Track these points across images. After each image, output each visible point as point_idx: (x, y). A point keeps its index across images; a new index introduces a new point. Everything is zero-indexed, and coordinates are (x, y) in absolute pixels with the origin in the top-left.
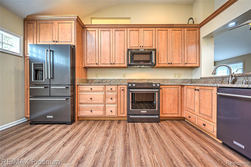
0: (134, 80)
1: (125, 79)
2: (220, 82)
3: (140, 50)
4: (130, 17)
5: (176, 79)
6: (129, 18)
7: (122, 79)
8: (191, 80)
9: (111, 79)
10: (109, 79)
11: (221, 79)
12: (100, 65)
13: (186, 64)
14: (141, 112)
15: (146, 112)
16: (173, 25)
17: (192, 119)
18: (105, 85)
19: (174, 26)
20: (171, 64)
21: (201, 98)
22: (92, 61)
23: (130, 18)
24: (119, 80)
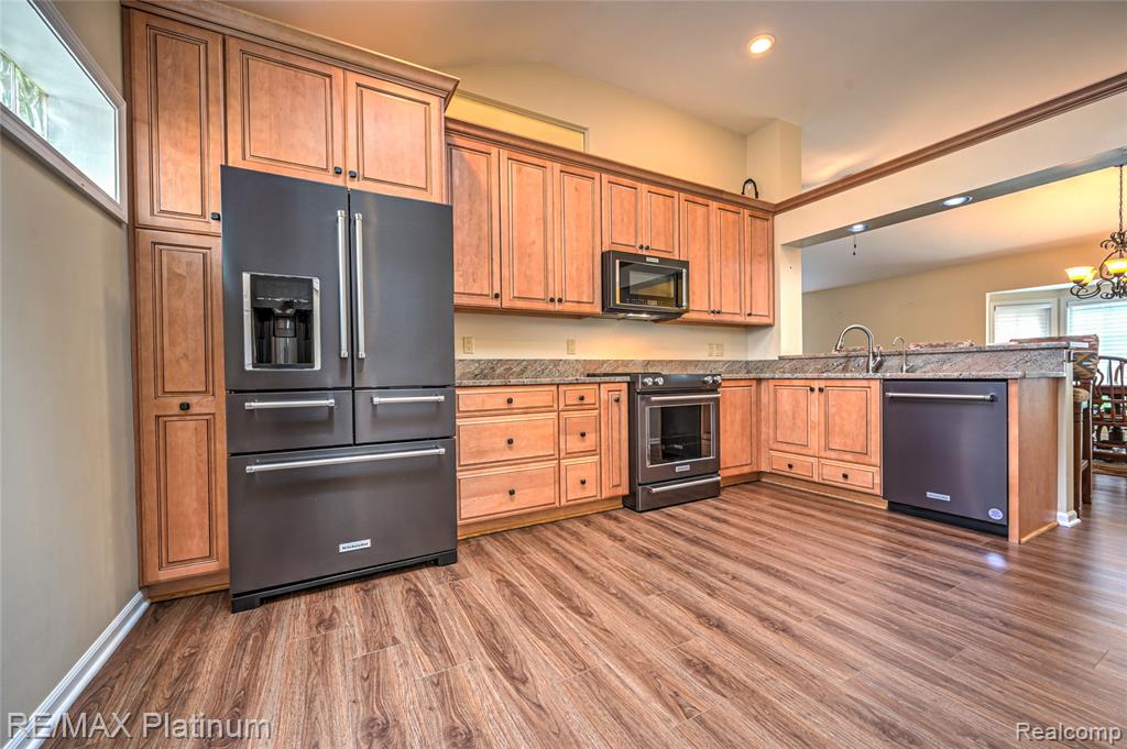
0: (605, 365)
1: (577, 361)
2: (841, 367)
3: (648, 259)
4: (585, 126)
5: (715, 361)
6: (582, 130)
7: (565, 361)
8: (747, 362)
9: (528, 361)
10: (519, 362)
11: (843, 360)
12: (506, 304)
13: (750, 315)
14: (677, 469)
15: (687, 468)
16: (722, 192)
17: (798, 471)
18: (558, 385)
19: (724, 196)
20: (718, 313)
21: (832, 410)
22: (474, 281)
23: (586, 129)
24: (556, 363)
